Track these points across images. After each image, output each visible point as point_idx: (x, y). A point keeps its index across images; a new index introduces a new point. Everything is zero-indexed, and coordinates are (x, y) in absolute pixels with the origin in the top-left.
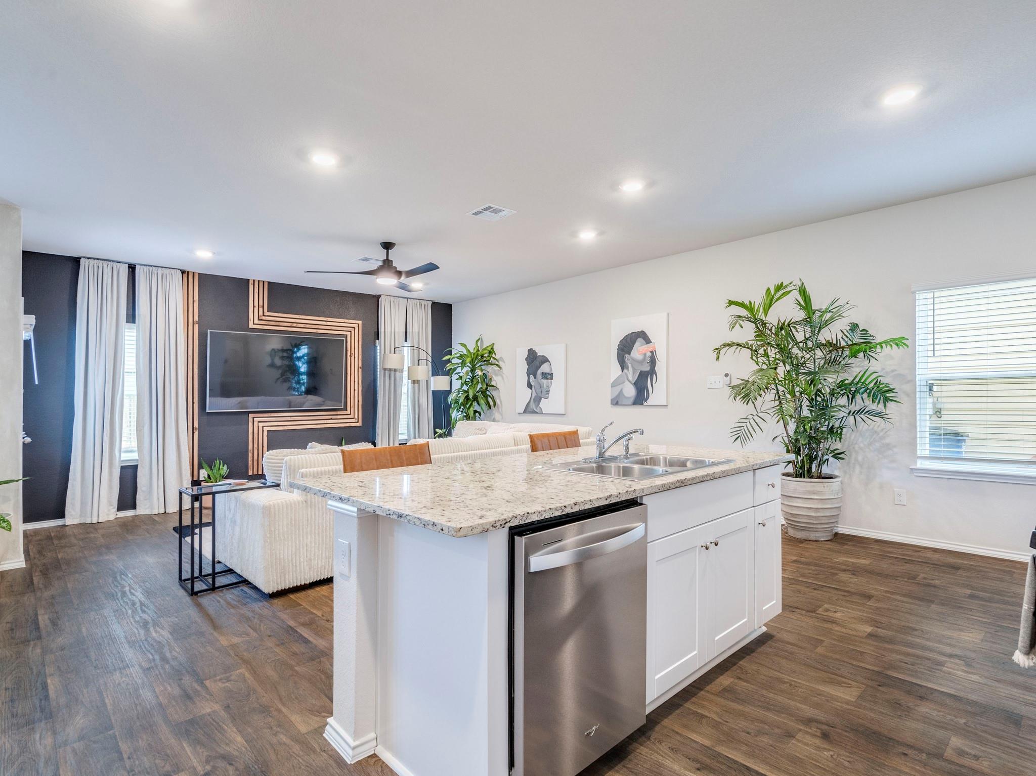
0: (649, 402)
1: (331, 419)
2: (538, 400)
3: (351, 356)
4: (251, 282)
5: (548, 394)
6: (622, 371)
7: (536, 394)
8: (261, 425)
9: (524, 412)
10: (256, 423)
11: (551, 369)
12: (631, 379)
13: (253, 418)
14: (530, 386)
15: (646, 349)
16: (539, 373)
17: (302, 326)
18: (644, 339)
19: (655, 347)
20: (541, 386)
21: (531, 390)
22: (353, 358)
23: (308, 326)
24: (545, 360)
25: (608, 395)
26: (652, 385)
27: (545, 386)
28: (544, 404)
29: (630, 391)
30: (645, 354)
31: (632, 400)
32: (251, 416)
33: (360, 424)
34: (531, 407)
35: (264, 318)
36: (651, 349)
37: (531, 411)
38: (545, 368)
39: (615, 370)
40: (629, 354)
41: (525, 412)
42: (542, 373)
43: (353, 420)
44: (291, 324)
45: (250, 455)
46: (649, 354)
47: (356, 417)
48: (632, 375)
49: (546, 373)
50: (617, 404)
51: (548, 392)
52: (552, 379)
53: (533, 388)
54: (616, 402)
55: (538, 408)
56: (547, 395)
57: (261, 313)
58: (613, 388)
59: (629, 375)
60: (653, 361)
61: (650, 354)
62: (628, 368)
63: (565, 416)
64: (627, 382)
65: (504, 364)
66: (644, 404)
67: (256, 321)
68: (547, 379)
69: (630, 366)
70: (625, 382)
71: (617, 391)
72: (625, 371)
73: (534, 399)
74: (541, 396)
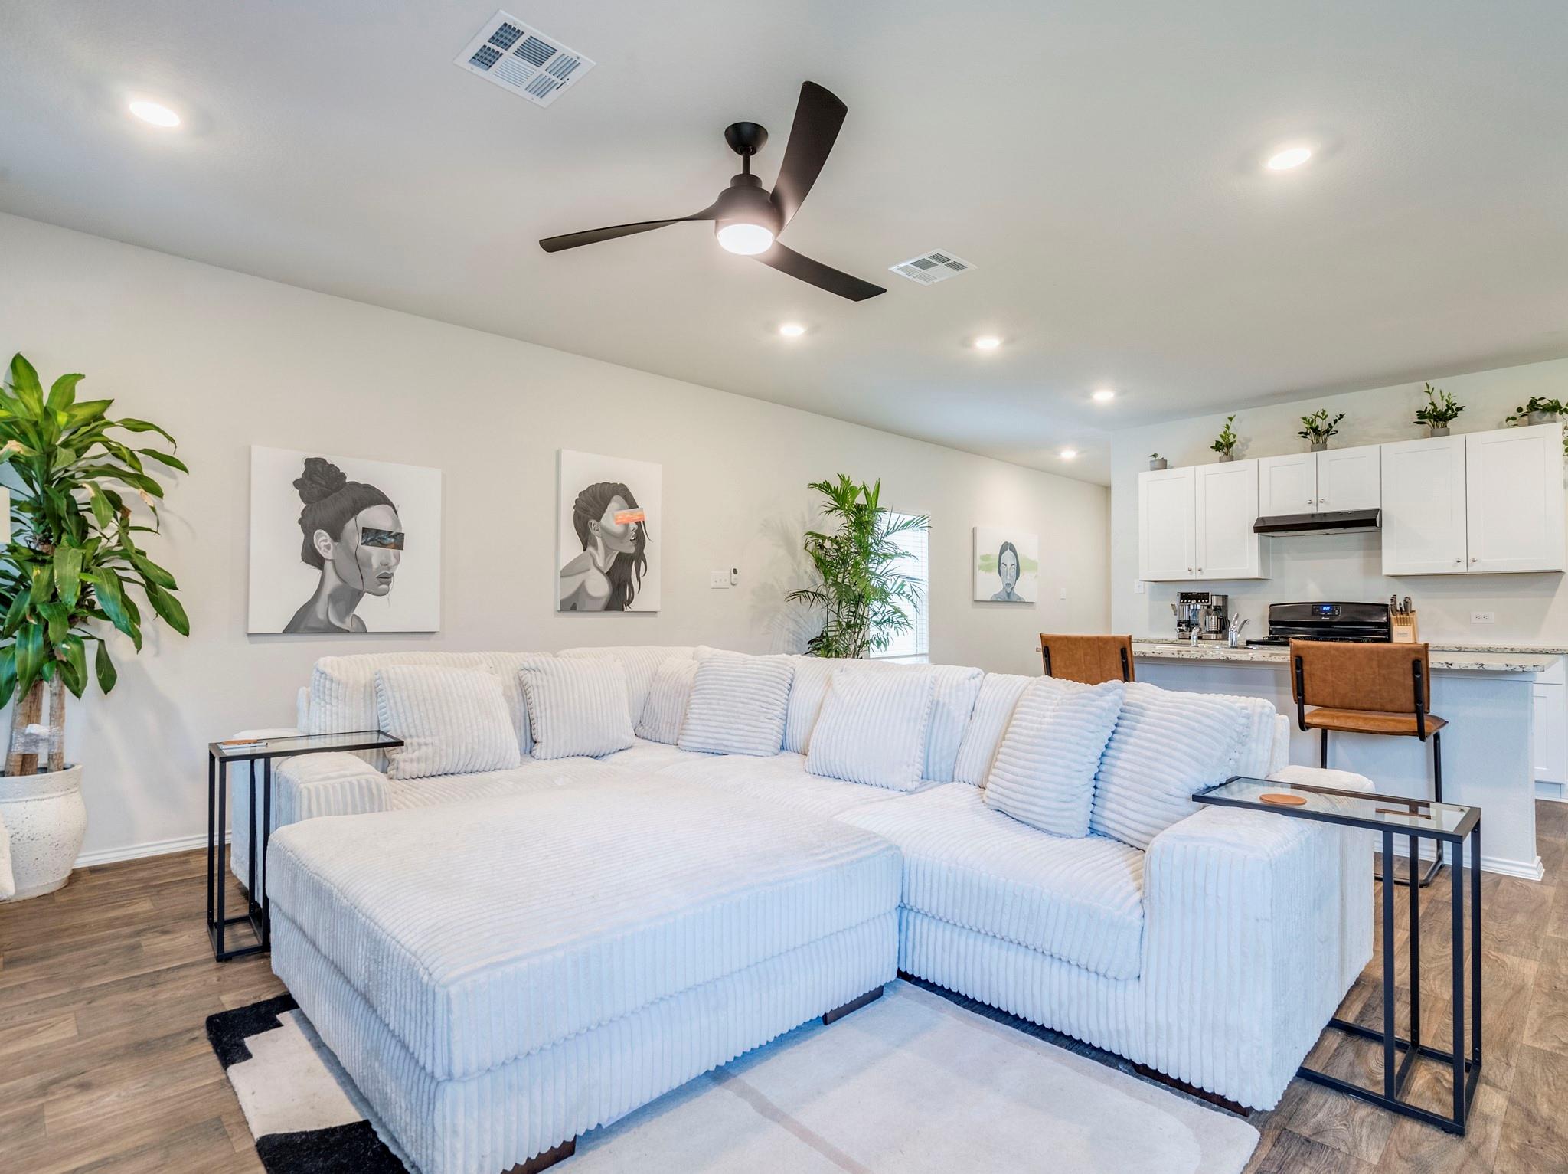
0: (635, 606)
2: (348, 598)
5: (388, 584)
6: (585, 550)
7: (338, 582)
9: (284, 632)
11: (397, 523)
12: (600, 563)
14: (312, 557)
15: (628, 515)
16: (352, 528)
18: (625, 498)
19: (643, 515)
20: (359, 563)
21: (319, 572)
24: (373, 497)
26: (639, 579)
27: (375, 563)
28: (368, 608)
29: (600, 587)
30: (627, 526)
31: (603, 602)
34: (321, 616)
36: (637, 518)
37: (322, 626)
38: (374, 517)
39: (571, 547)
40: (599, 519)
41: (292, 628)
42: (363, 528)
46: (633, 526)
48: (602, 558)
49: (378, 532)
50: (574, 608)
51: (386, 578)
52: (399, 546)
53: (328, 565)
54: (571, 605)
55: (348, 620)
56: (384, 586)
58: (564, 579)
59: (597, 557)
60: (640, 539)
61: (636, 526)
62: (595, 545)
64: (594, 570)
66: (625, 610)
68: (383, 545)
69: (599, 540)
70: (589, 570)
71: (573, 584)
72: (590, 549)
73: (331, 596)
74: (359, 587)
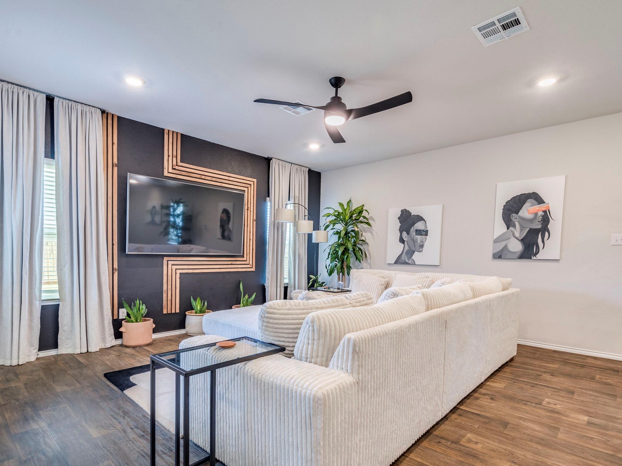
0: (539, 256)
1: (232, 264)
2: (410, 253)
3: (248, 210)
4: (166, 132)
5: (422, 248)
6: (508, 229)
7: (408, 248)
8: (174, 267)
9: (394, 263)
10: (170, 266)
11: (426, 227)
12: (517, 235)
13: (168, 261)
14: (402, 241)
15: (538, 208)
16: (413, 230)
17: (209, 178)
18: (536, 200)
19: (549, 207)
20: (414, 241)
21: (403, 245)
22: (249, 211)
23: (214, 179)
24: (420, 218)
25: (490, 250)
26: (543, 242)
27: (419, 241)
28: (417, 257)
29: (517, 247)
30: (536, 214)
31: (518, 254)
32: (165, 259)
33: (253, 269)
34: (403, 259)
35: (177, 168)
36: (544, 209)
37: (403, 262)
38: (419, 226)
39: (500, 228)
40: (517, 213)
41: (396, 263)
42: (416, 230)
43: (248, 266)
44: (200, 176)
45: (165, 295)
46: (541, 213)
47: (251, 263)
48: (518, 232)
49: (420, 230)
50: (500, 257)
51: (422, 246)
52: (426, 235)
53: (406, 243)
54: (498, 256)
55: (410, 260)
56: (421, 249)
57: (175, 163)
58: (496, 244)
59: (515, 232)
60: (546, 219)
61: (543, 213)
62: (514, 226)
63: (439, 267)
64: (513, 239)
65: (374, 222)
66: (533, 258)
67: (171, 170)
68: (421, 235)
69: (517, 224)
70: (510, 238)
71: (500, 246)
72: (511, 228)
73: (406, 252)
74: (414, 250)
